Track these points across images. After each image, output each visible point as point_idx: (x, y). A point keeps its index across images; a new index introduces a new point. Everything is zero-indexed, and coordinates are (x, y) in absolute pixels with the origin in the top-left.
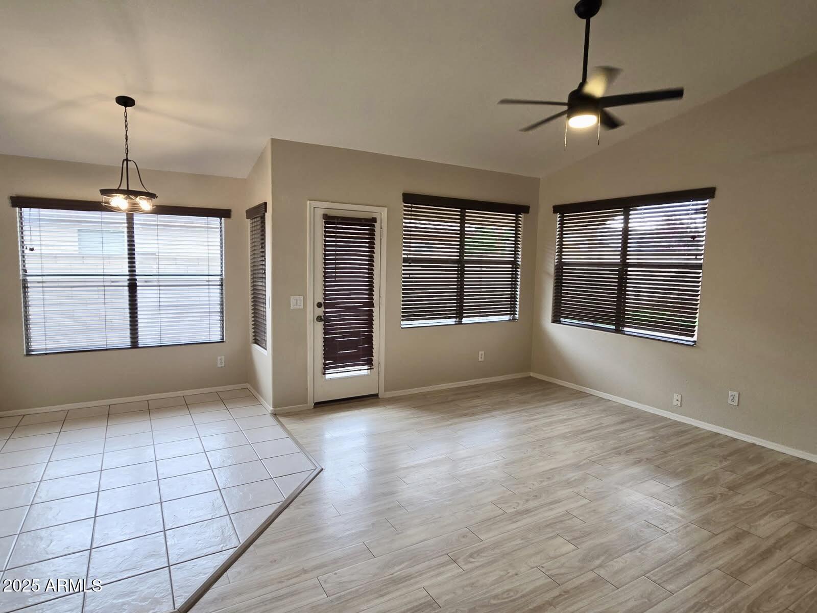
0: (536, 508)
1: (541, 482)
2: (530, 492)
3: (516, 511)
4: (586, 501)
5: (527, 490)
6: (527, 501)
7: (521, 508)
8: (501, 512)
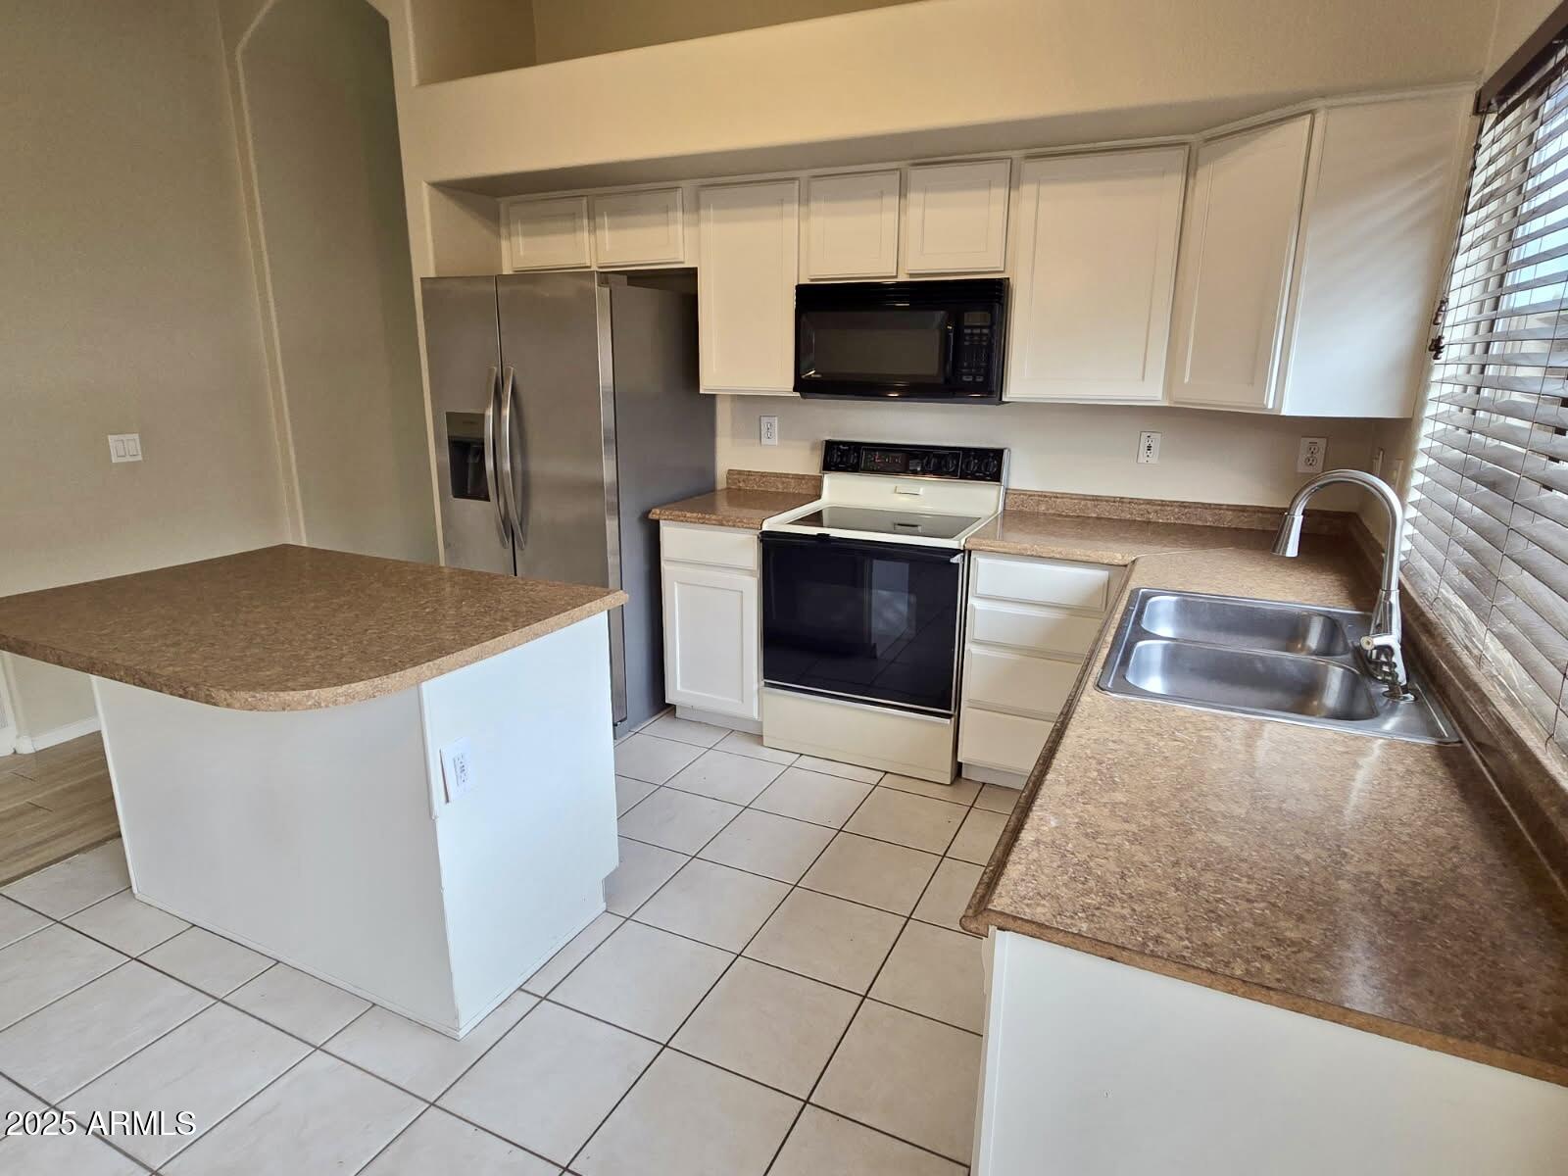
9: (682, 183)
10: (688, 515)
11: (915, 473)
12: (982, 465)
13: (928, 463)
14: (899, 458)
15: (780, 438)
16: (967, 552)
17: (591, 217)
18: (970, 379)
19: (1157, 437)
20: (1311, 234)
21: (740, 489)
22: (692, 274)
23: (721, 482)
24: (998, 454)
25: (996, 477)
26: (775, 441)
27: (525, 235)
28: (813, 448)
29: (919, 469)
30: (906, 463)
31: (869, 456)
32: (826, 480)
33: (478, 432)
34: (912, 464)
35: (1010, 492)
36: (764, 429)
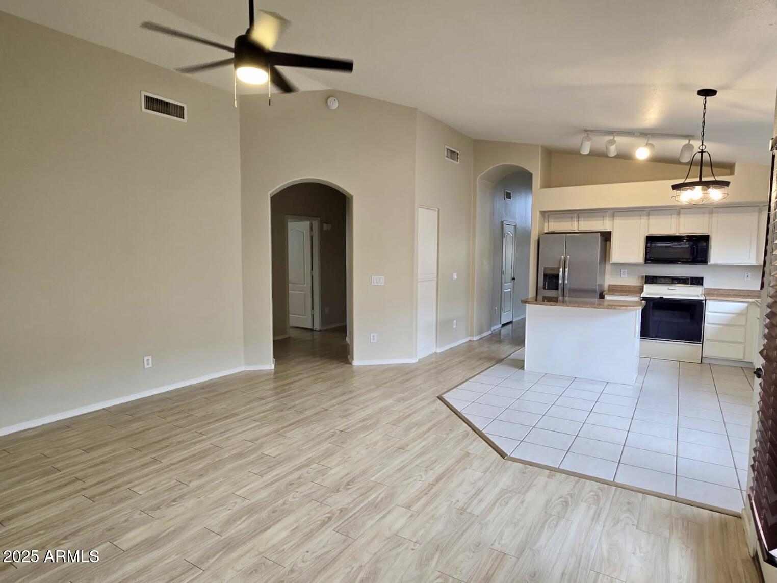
0: (291, 473)
1: (284, 504)
2: (297, 487)
3: (309, 466)
4: (238, 493)
5: (300, 490)
6: (300, 478)
7: (305, 470)
8: (322, 463)
9: (609, 211)
11: (675, 284)
12: (698, 281)
14: (671, 280)
15: (628, 275)
16: (705, 300)
17: (578, 218)
18: (700, 259)
19: (750, 274)
21: (614, 289)
22: (610, 233)
23: (606, 288)
24: (702, 279)
25: (702, 284)
26: (626, 276)
27: (554, 222)
28: (639, 278)
30: (672, 281)
31: (660, 279)
32: (645, 286)
33: (554, 272)
34: (674, 281)
35: (705, 289)
36: (622, 273)
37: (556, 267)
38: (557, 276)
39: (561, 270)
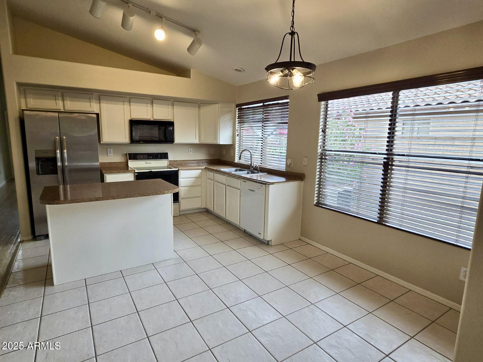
9: (95, 93)
10: (114, 171)
11: (151, 159)
12: (164, 156)
13: (153, 156)
15: (113, 154)
16: (178, 170)
18: (169, 139)
19: (192, 149)
20: (221, 119)
21: (103, 167)
24: (167, 154)
25: (167, 158)
26: (112, 155)
28: (122, 156)
29: (151, 158)
30: (148, 157)
31: (139, 156)
32: (129, 162)
33: (50, 155)
34: (150, 157)
35: (169, 161)
36: (108, 152)
37: (51, 149)
38: (55, 159)
39: (58, 151)
